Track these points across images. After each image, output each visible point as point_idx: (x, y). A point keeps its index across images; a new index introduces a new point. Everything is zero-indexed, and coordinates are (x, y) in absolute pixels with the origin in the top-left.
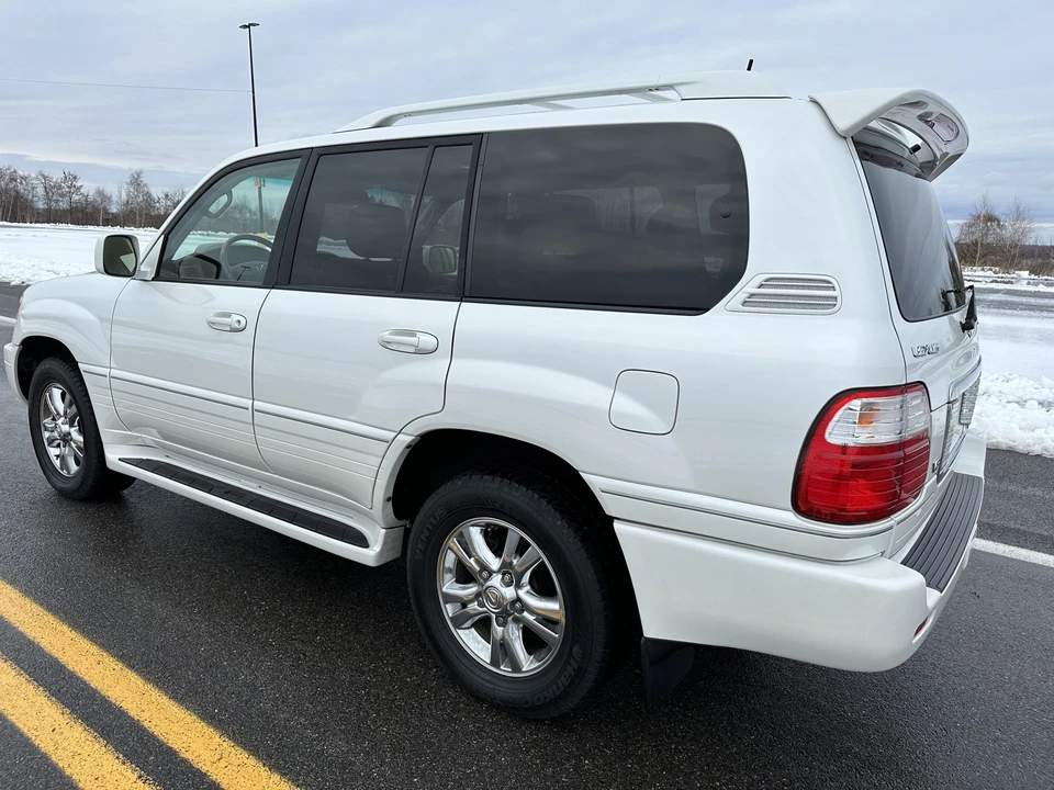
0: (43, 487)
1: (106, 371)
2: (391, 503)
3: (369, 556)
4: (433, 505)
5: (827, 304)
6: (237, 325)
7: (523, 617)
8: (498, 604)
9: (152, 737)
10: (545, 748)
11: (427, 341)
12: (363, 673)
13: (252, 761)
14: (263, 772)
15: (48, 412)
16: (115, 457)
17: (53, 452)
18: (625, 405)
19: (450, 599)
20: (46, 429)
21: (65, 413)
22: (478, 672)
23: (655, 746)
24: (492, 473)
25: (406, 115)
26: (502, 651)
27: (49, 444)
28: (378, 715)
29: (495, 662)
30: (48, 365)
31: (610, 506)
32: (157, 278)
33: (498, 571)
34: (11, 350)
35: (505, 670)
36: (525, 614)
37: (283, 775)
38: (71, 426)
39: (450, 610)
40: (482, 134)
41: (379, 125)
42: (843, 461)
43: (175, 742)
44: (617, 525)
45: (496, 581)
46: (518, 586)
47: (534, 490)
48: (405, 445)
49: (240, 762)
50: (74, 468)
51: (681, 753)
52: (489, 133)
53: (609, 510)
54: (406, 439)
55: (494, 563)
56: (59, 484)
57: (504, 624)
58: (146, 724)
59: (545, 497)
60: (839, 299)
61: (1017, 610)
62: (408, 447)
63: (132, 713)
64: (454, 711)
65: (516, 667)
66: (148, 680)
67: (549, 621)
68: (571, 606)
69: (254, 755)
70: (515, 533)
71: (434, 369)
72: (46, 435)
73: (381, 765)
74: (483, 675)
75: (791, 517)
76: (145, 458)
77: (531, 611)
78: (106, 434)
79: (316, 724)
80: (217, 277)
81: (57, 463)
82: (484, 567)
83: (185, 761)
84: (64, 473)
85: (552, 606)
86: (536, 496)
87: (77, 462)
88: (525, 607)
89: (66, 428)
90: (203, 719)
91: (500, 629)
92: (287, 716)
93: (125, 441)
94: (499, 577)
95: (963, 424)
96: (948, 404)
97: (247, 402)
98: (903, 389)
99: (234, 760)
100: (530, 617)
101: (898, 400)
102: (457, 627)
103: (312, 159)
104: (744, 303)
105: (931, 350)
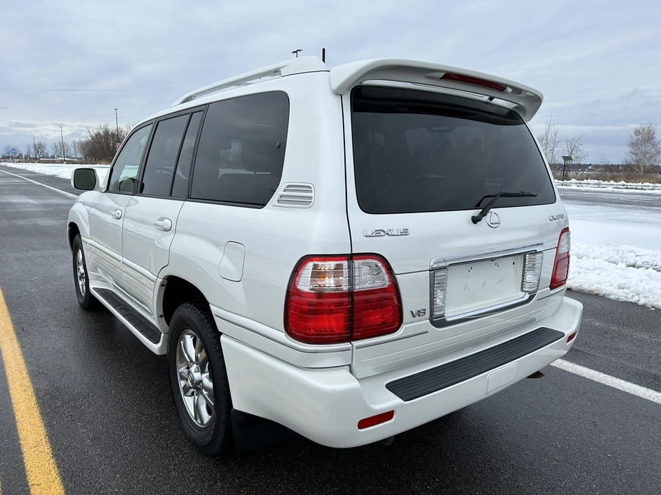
2: (163, 319)
3: (156, 348)
5: (306, 202)
6: (117, 216)
8: (192, 382)
9: (16, 430)
11: (167, 223)
14: (49, 456)
16: (91, 287)
19: (181, 377)
20: (78, 271)
21: (82, 263)
22: (189, 422)
25: (194, 96)
26: (197, 411)
27: (79, 279)
28: (130, 439)
29: (195, 417)
30: (76, 238)
31: (219, 325)
32: (107, 190)
33: (194, 363)
35: (199, 422)
36: (203, 390)
37: (57, 460)
39: (182, 384)
40: (207, 104)
41: (185, 101)
43: (23, 434)
44: (222, 338)
45: (193, 368)
46: (203, 372)
48: (160, 284)
50: (84, 291)
52: (209, 103)
53: (220, 330)
54: (160, 280)
55: (194, 355)
56: (80, 300)
57: (197, 395)
58: (18, 424)
60: (313, 198)
62: (162, 285)
63: (17, 418)
65: (202, 421)
66: (38, 402)
67: (210, 395)
68: (216, 385)
71: (166, 240)
72: (79, 274)
75: (282, 336)
76: (104, 288)
77: (206, 389)
78: (89, 274)
81: (81, 289)
82: (191, 361)
83: (20, 444)
84: (83, 294)
85: (211, 385)
86: (203, 318)
87: (85, 289)
88: (204, 386)
89: (83, 271)
91: (196, 397)
93: (98, 278)
94: (195, 366)
95: (526, 292)
96: (430, 271)
97: (120, 258)
98: (351, 257)
99: (41, 449)
100: (205, 393)
101: (345, 263)
102: (185, 394)
103: (157, 123)
104: (279, 201)
105: (396, 233)
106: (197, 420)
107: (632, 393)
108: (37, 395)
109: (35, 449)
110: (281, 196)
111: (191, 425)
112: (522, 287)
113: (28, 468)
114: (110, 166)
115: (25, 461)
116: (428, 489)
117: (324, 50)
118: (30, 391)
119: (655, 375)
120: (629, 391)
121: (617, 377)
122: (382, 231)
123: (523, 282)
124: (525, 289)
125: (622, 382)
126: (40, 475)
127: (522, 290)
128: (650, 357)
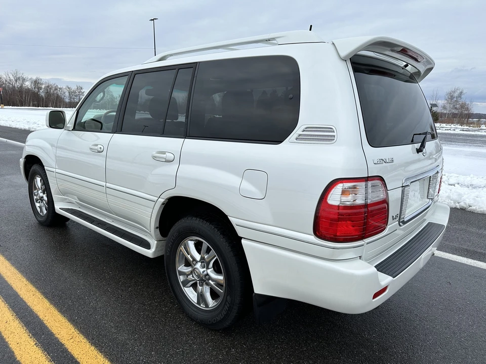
0: (33, 220)
1: (54, 170)
2: (158, 229)
3: (149, 253)
4: (174, 230)
5: (330, 139)
6: (100, 150)
7: (209, 283)
8: (199, 276)
9: (46, 327)
10: (216, 343)
11: (169, 156)
12: (144, 305)
13: (85, 340)
14: (88, 345)
15: (36, 188)
16: (58, 207)
17: (37, 205)
18: (246, 186)
19: (181, 273)
20: (35, 195)
21: (41, 188)
22: (192, 307)
23: (267, 345)
24: (196, 217)
25: (171, 55)
26: (201, 297)
27: (36, 202)
28: (146, 324)
29: (199, 303)
30: (35, 167)
31: (240, 232)
32: (74, 129)
33: (199, 262)
34: (22, 161)
35: (202, 306)
36: (210, 281)
37: (96, 347)
38: (44, 194)
39: (181, 278)
40: (197, 63)
41: (160, 60)
42: (338, 213)
43: (55, 330)
44: (243, 241)
45: (198, 265)
46: (208, 268)
47: (212, 224)
48: (161, 203)
49: (79, 340)
50: (45, 212)
51: (279, 349)
52: (199, 62)
53: (240, 234)
54: (162, 200)
55: (198, 257)
56: (39, 219)
57: (202, 285)
58: (45, 322)
59: (217, 228)
60: (336, 136)
61: (468, 291)
62: (163, 204)
63: (41, 317)
64: (180, 324)
65: (207, 306)
66: (51, 303)
67: (219, 284)
68: (227, 278)
69: (86, 338)
70: (206, 244)
71: (171, 169)
72: (35, 197)
73: (140, 346)
74: (193, 308)
75: (313, 238)
76: (70, 208)
77: (213, 280)
78: (55, 197)
79: (117, 326)
80: (101, 129)
81: (39, 210)
82: (194, 260)
83: (56, 338)
84: (41, 214)
85: (220, 278)
86: (213, 227)
87: (46, 210)
88: (210, 278)
89: (41, 195)
90: (69, 321)
91: (200, 288)
92: (105, 322)
93: (63, 200)
94: (200, 264)
95: (430, 199)
96: (402, 187)
97: (104, 184)
98: (367, 179)
99: (77, 339)
100: (212, 283)
101: (363, 184)
102: (184, 286)
103: (132, 76)
104: (297, 139)
105: (388, 161)
106: (200, 305)
107: (460, 261)
108: (46, 297)
109: (72, 340)
110: (300, 135)
111: (195, 310)
112: (428, 196)
113: (76, 356)
114: (75, 109)
115: (69, 350)
116: (374, 337)
117: (311, 26)
118: (38, 294)
119: (467, 249)
120: (457, 261)
121: (446, 252)
122: (382, 159)
123: (428, 192)
124: (429, 197)
125: (451, 255)
126: (89, 361)
127: (428, 198)
128: (458, 238)
